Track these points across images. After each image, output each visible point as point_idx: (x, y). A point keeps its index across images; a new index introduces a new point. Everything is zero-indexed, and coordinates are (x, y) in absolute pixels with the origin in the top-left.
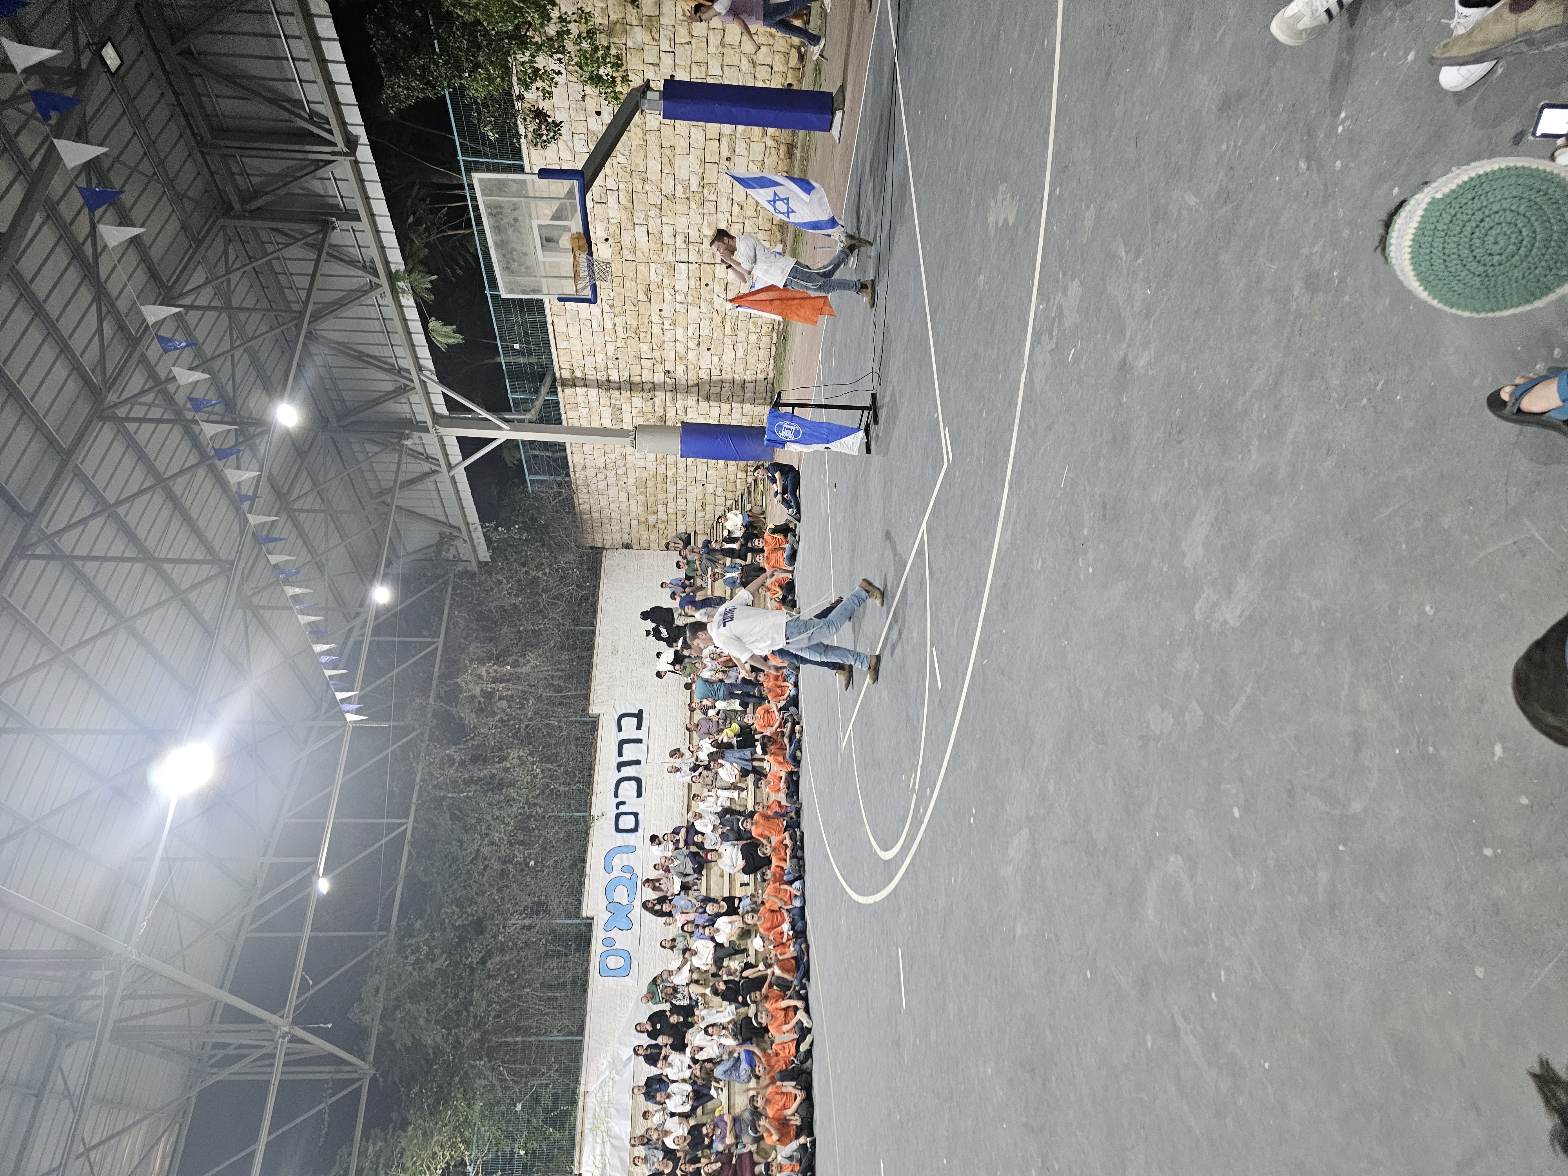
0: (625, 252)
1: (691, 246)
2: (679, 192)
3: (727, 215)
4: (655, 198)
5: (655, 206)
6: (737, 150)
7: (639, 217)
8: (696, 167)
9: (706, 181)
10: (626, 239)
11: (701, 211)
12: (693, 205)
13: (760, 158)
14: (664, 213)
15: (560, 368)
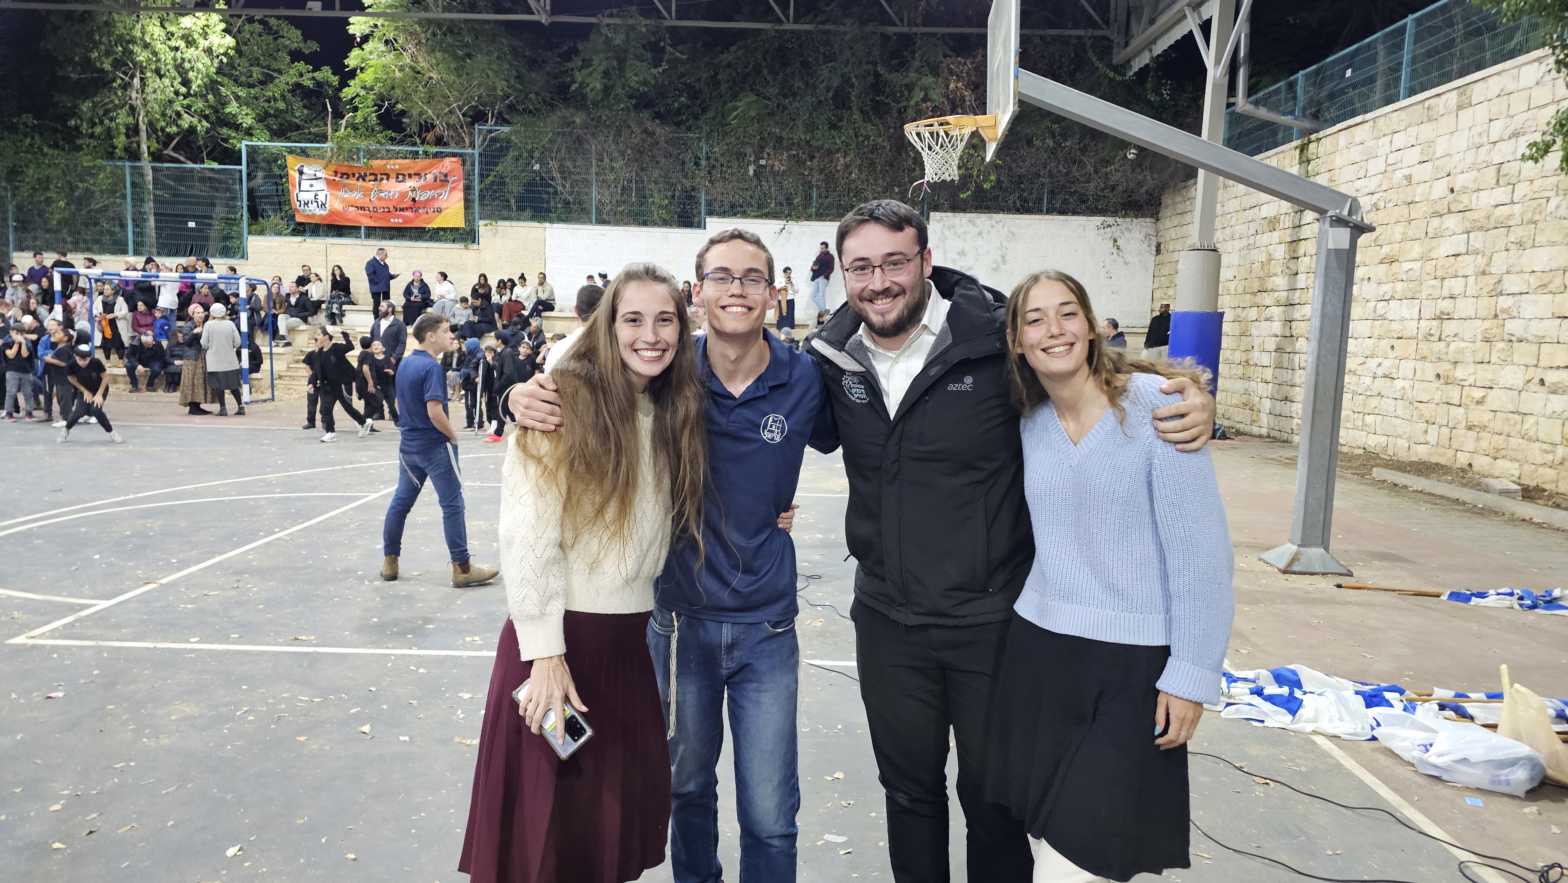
0: (1435, 222)
1: (1435, 323)
2: (1504, 302)
3: (1471, 380)
4: (1499, 264)
5: (1488, 264)
6: (1551, 396)
7: (1477, 240)
8: (1537, 329)
9: (1515, 344)
10: (1452, 222)
11: (1480, 337)
12: (1487, 324)
13: (1542, 436)
14: (1481, 278)
15: (1319, 140)
